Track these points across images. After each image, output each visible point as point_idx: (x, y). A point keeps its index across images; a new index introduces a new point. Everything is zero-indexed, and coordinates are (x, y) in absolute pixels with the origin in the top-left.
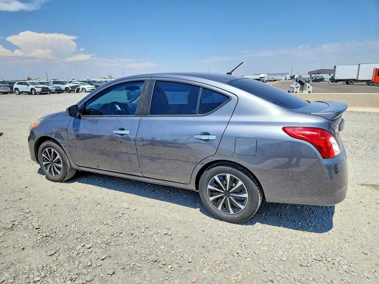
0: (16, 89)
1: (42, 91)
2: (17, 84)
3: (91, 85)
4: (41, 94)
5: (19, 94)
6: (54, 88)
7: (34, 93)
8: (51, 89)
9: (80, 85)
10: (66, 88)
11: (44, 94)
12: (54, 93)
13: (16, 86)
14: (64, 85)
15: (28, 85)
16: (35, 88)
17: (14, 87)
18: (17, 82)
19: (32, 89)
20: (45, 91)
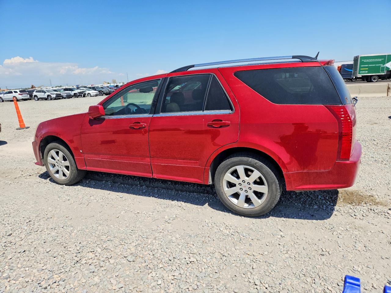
0: (35, 96)
1: (56, 97)
2: (36, 92)
3: (95, 90)
4: (55, 99)
5: (38, 100)
6: (66, 94)
7: (50, 99)
8: (63, 95)
9: (86, 91)
10: (75, 94)
11: (57, 99)
12: (65, 98)
13: (35, 93)
14: (73, 92)
15: (45, 93)
16: (51, 95)
17: (33, 95)
18: (35, 91)
19: (48, 96)
20: (58, 97)
